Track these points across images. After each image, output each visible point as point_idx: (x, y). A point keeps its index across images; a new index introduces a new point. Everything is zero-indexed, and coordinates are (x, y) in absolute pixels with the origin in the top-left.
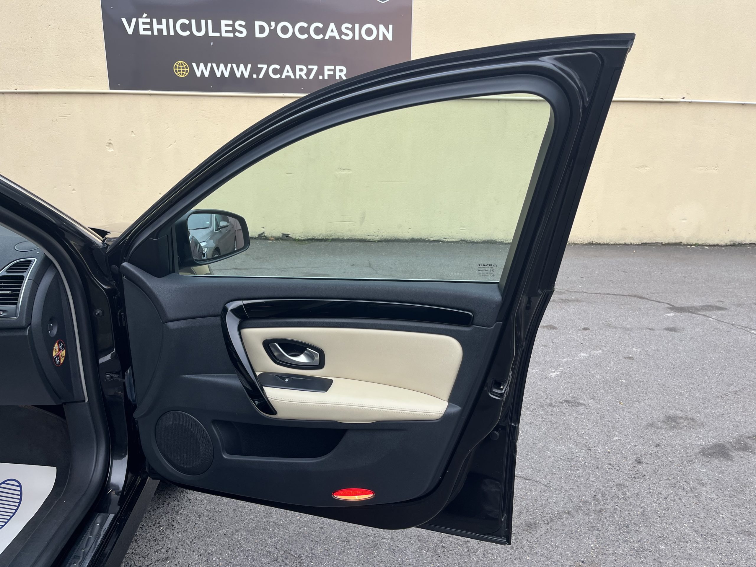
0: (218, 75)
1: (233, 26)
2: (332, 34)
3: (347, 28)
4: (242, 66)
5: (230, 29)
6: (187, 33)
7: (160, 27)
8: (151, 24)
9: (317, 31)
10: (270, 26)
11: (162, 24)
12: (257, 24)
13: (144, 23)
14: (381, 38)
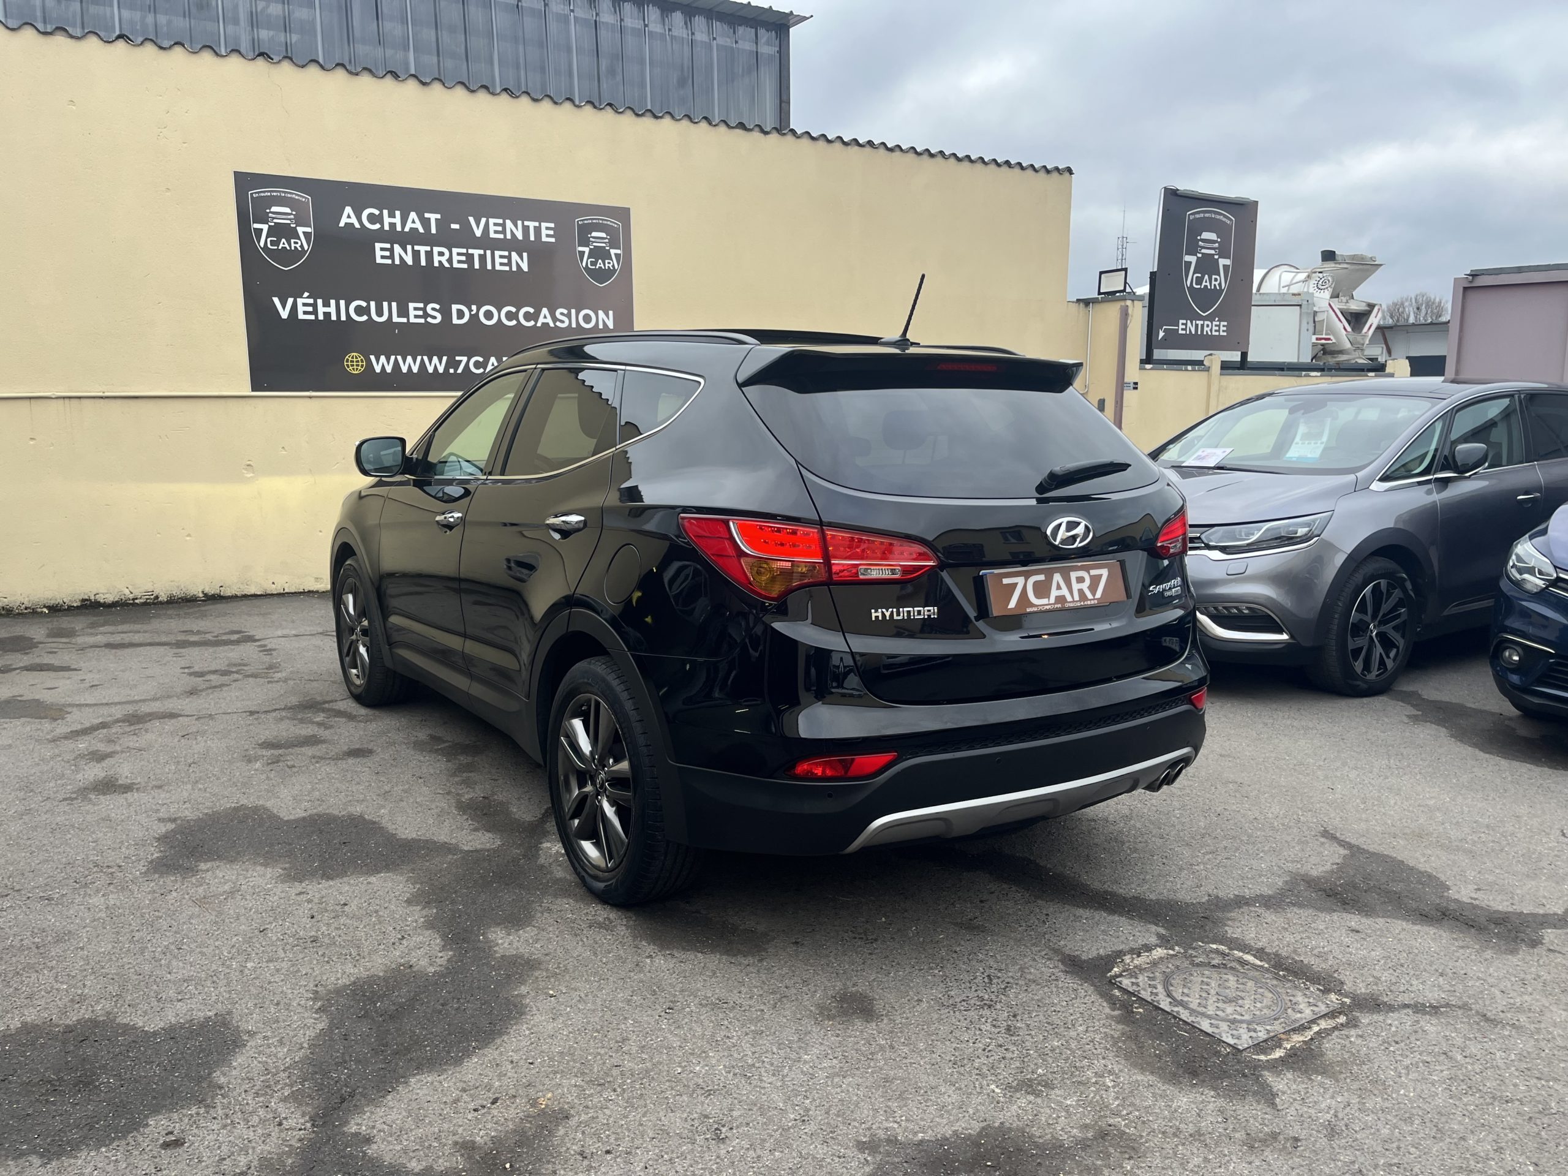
0: (405, 369)
1: (424, 309)
2: (545, 321)
3: (562, 314)
4: (435, 359)
5: (421, 313)
6: (365, 318)
7: (327, 310)
8: (315, 305)
9: (527, 316)
10: (470, 310)
11: (329, 306)
12: (455, 307)
13: (305, 305)
14: (601, 326)
